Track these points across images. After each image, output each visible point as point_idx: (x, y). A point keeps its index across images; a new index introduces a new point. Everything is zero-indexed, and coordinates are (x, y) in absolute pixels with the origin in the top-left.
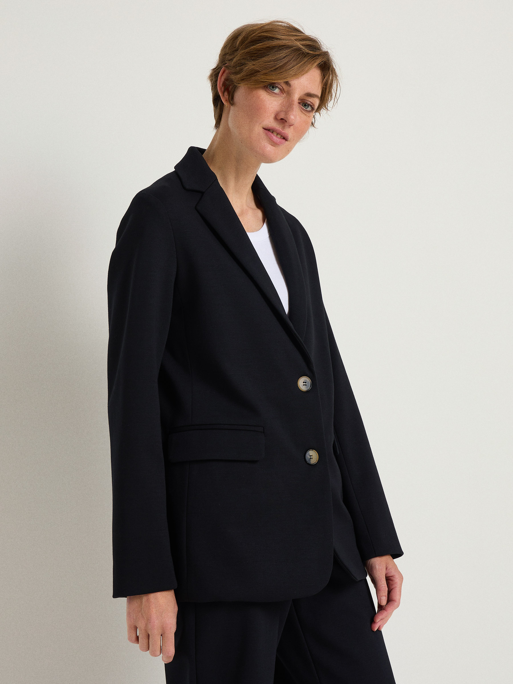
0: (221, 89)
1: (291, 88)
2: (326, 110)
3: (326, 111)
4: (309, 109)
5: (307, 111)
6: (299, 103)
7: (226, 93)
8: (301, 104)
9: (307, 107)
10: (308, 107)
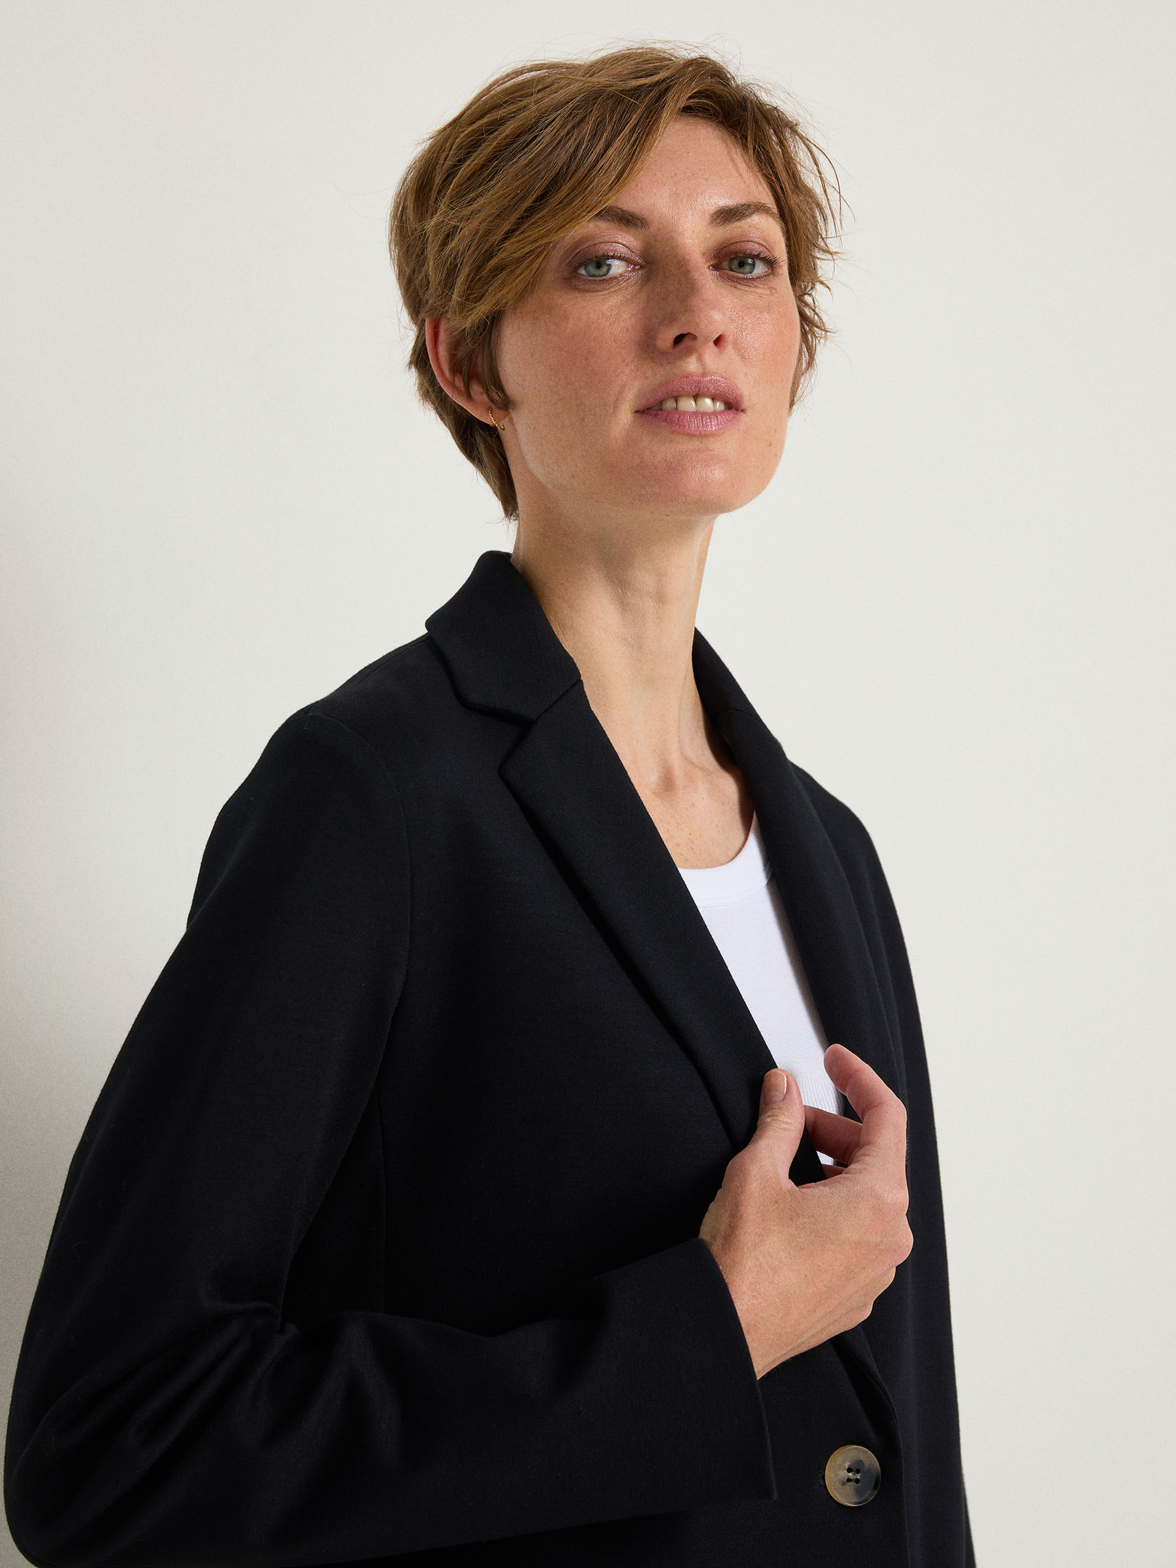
0: (453, 385)
1: (653, 229)
2: (829, 256)
3: (832, 262)
4: (760, 269)
5: (759, 278)
6: (716, 267)
7: (476, 389)
8: (725, 264)
9: (747, 268)
10: (753, 265)
